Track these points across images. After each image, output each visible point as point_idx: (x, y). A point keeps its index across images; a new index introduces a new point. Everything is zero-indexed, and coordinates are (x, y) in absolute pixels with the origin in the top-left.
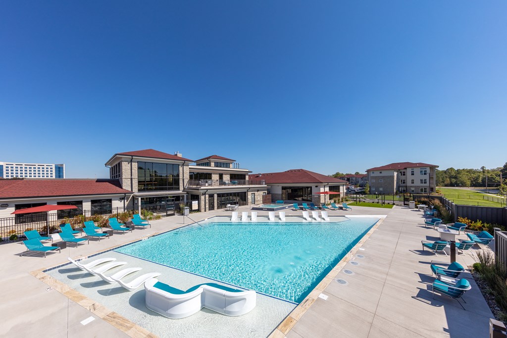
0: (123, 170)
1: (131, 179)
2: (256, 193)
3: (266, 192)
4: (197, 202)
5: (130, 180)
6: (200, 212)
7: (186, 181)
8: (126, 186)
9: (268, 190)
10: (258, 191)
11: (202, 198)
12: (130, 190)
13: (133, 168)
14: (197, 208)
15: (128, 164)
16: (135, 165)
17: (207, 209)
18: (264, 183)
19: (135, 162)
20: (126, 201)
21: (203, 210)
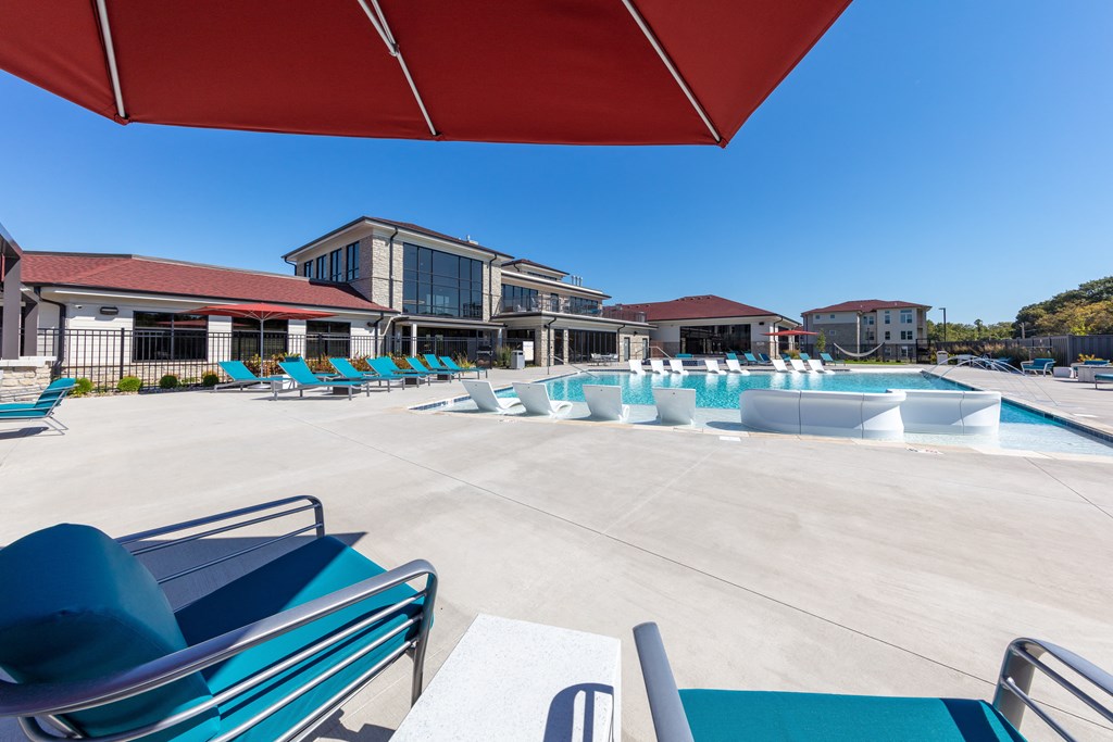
0: (374, 259)
1: (391, 281)
2: (632, 337)
3: (647, 337)
4: (531, 343)
5: (387, 283)
6: (540, 365)
7: (496, 300)
8: (379, 296)
9: (651, 333)
10: (635, 333)
11: (544, 334)
12: (387, 306)
13: (394, 256)
14: (531, 358)
15: (387, 245)
16: (398, 250)
17: (552, 364)
18: (643, 319)
19: (399, 243)
20: (379, 330)
21: (544, 363)
